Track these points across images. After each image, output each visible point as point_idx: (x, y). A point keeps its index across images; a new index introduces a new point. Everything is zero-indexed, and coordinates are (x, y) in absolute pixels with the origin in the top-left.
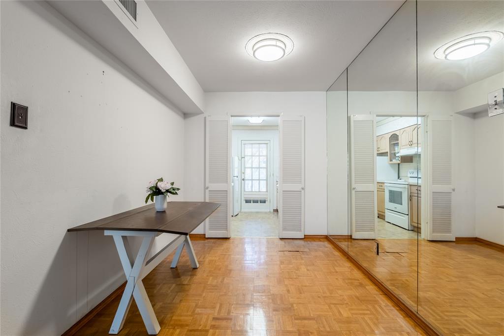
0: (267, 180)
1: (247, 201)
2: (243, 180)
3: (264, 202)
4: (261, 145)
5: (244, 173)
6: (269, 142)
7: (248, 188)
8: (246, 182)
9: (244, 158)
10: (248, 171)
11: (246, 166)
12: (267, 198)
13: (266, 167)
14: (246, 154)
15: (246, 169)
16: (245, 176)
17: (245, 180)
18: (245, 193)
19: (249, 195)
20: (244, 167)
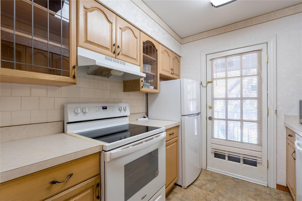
0: (259, 122)
1: (217, 155)
2: (210, 118)
3: (254, 164)
4: (244, 57)
5: (211, 108)
6: (264, 47)
7: (219, 133)
8: (216, 122)
9: (211, 82)
10: (219, 106)
11: (215, 97)
12: (261, 158)
13: (256, 96)
14: (215, 76)
15: (215, 101)
16: (213, 113)
17: (214, 119)
18: (213, 141)
19: (220, 145)
20: (212, 98)
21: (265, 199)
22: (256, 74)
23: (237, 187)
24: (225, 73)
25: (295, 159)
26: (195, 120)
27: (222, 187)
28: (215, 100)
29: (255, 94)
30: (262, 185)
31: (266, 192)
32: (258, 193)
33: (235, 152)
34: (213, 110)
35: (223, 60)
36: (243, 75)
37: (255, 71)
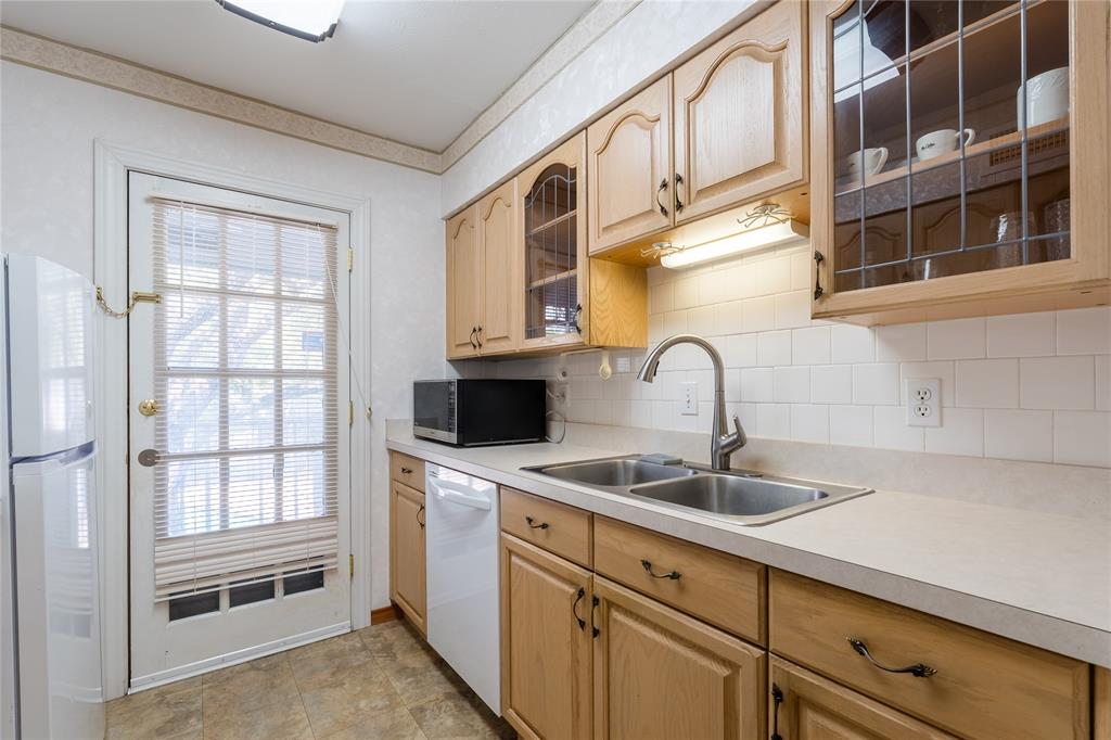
0: (329, 447)
1: (180, 608)
2: (149, 458)
3: (315, 580)
5: (151, 411)
9: (155, 299)
11: (170, 364)
12: (334, 555)
13: (321, 368)
14: (173, 275)
15: (170, 380)
16: (160, 432)
17: (165, 457)
18: (165, 552)
19: (199, 559)
20: (156, 369)
21: (359, 666)
22: (321, 298)
23: (277, 682)
24: (217, 271)
25: (423, 526)
26: (80, 474)
27: (226, 718)
28: (173, 375)
29: (316, 361)
30: (339, 636)
31: (353, 650)
32: (337, 661)
33: (257, 565)
34: (163, 419)
35: (210, 221)
36: (283, 294)
37: (317, 289)
